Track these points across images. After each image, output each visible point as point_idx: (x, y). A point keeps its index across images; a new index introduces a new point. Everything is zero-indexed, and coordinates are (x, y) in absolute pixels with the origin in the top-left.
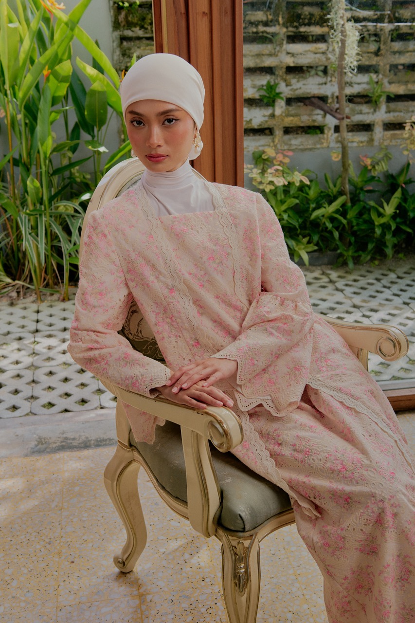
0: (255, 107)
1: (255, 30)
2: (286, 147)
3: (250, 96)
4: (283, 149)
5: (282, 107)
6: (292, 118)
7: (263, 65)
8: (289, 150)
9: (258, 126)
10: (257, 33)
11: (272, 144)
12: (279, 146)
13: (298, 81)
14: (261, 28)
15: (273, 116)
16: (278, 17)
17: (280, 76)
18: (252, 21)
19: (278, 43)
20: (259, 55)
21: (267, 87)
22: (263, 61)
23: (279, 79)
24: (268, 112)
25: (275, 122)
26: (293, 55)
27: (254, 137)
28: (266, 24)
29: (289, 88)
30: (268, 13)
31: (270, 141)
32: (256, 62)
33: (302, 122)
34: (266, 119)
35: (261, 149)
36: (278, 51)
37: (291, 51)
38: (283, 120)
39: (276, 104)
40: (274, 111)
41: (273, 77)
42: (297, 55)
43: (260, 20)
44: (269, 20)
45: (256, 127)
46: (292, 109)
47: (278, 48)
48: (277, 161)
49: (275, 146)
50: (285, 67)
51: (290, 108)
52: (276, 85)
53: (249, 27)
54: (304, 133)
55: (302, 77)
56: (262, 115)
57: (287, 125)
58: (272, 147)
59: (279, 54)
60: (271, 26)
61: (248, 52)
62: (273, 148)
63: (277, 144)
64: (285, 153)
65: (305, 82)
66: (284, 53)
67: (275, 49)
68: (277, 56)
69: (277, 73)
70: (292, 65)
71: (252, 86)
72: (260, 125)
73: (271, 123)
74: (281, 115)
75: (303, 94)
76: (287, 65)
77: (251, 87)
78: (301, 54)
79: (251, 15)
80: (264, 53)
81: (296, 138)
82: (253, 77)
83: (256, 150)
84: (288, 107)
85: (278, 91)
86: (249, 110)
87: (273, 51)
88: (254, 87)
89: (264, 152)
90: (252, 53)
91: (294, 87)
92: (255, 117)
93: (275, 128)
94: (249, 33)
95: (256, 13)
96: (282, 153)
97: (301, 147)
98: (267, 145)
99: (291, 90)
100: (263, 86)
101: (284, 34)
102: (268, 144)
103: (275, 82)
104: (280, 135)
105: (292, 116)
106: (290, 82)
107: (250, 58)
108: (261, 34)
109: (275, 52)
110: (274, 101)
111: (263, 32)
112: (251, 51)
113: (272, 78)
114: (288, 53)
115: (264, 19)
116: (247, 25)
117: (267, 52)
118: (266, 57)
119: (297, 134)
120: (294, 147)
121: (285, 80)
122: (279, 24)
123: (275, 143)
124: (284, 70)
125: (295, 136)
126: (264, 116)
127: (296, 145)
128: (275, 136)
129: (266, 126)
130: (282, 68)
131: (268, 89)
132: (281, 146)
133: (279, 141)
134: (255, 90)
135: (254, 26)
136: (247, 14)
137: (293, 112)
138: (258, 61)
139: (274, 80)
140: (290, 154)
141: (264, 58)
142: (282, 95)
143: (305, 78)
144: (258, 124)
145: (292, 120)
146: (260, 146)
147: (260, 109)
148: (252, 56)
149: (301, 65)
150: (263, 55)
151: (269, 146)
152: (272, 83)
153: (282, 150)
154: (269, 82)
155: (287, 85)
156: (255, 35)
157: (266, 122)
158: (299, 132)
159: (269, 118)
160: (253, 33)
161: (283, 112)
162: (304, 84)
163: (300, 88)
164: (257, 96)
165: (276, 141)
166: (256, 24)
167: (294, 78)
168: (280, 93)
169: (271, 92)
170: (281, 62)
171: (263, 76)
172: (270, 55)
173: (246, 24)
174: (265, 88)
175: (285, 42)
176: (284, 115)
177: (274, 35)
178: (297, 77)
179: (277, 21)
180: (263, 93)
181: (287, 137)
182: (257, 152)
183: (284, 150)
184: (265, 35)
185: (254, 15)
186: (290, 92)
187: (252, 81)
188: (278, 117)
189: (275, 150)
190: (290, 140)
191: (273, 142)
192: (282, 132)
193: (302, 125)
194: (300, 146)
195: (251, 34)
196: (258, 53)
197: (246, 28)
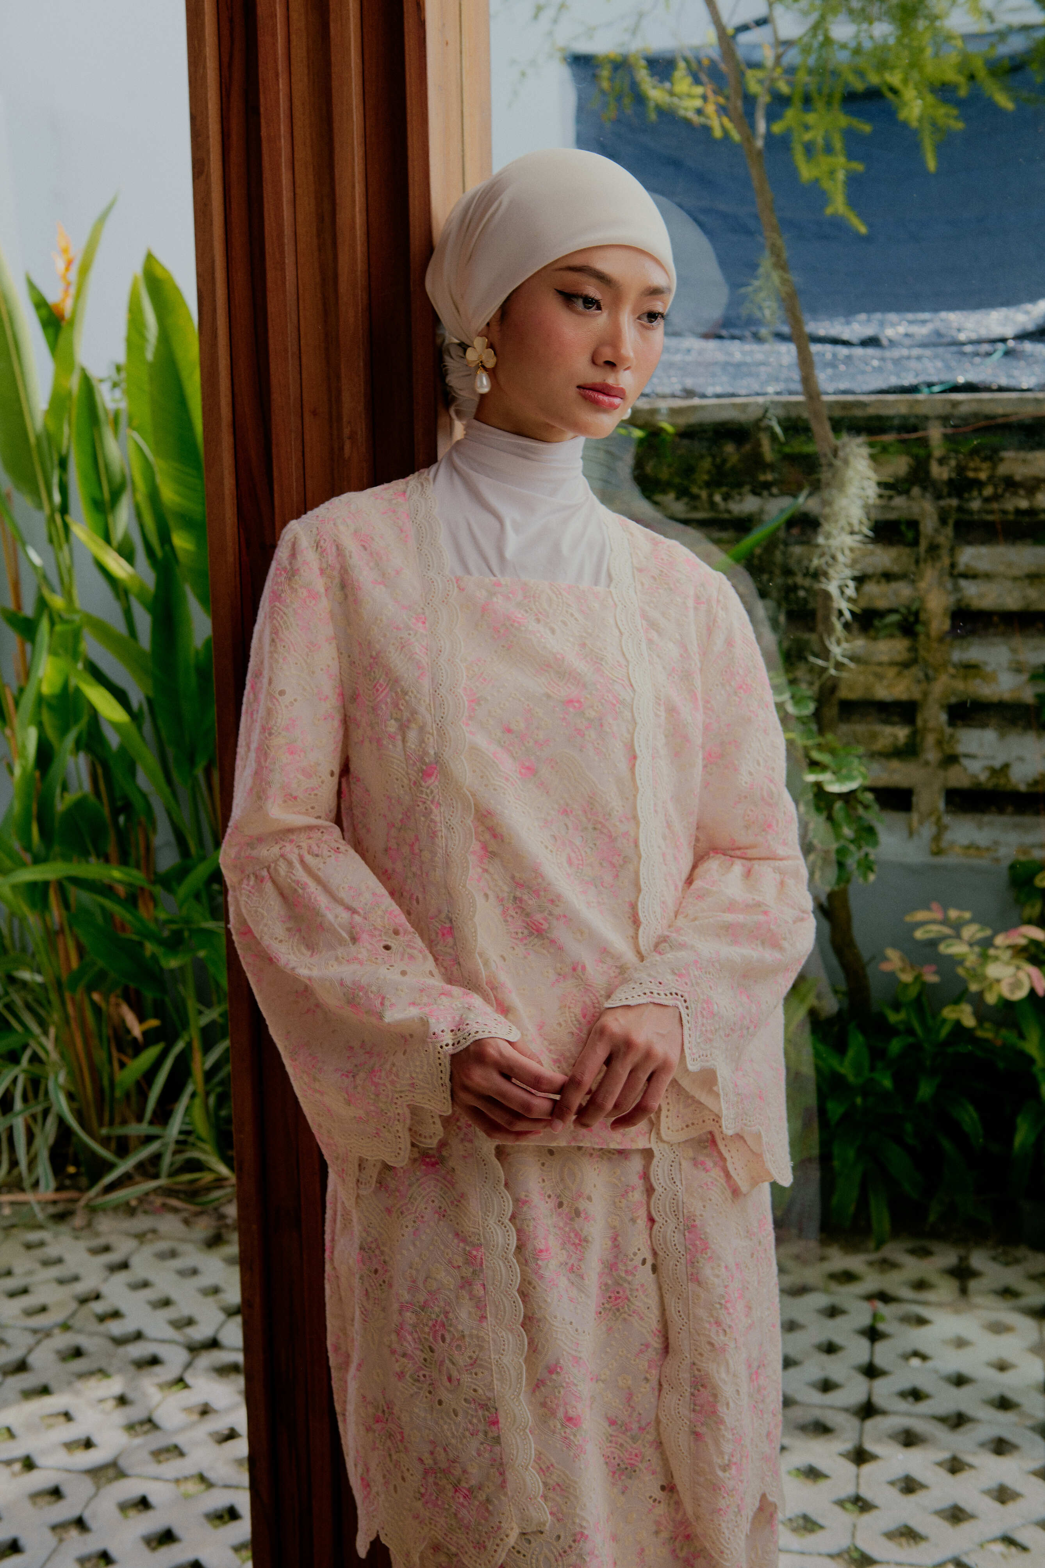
1: (1024, 504)
3: (1007, 696)
9: (1029, 785)
10: (1031, 512)
18: (1018, 478)
20: (1037, 577)
27: (1018, 819)
32: (1025, 597)
35: (1037, 854)
45: (1023, 788)
53: (1007, 495)
61: (1002, 569)
71: (1013, 665)
72: (1037, 782)
77: (1009, 669)
79: (1015, 460)
82: (1016, 641)
83: (1022, 859)
86: (1002, 736)
88: (1018, 669)
90: (1016, 572)
92: (1021, 759)
94: (1004, 512)
95: (1030, 456)
107: (1009, 584)
112: (1010, 565)
116: (1000, 491)
134: (1024, 677)
135: (1022, 492)
136: (1002, 460)
138: (1031, 593)
144: (1030, 780)
146: (1033, 846)
147: (1039, 738)
148: (1015, 579)
156: (1027, 519)
160: (1018, 512)
164: (1028, 695)
166: (1031, 486)
173: (996, 486)
182: (1022, 864)
185: (1024, 461)
187: (1014, 651)
195: (1011, 517)
196: (1033, 569)
197: (996, 497)
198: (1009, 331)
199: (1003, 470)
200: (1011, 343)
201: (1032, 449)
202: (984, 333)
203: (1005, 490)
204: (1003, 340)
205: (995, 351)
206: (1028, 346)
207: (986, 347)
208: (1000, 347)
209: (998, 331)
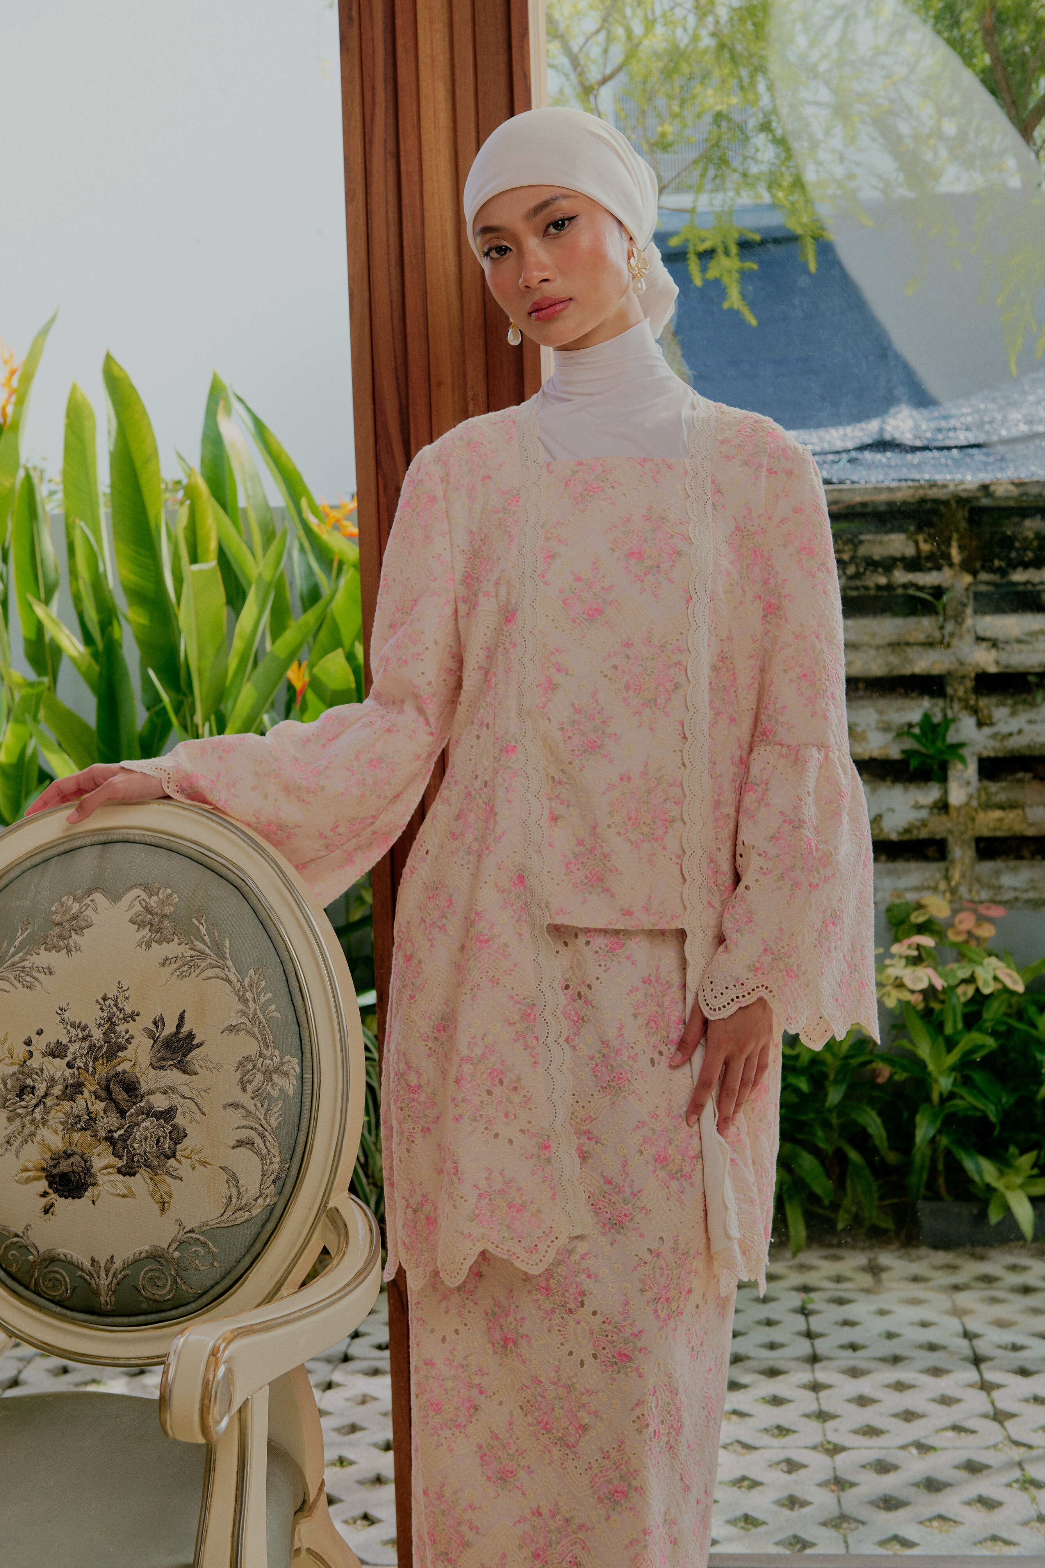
0: (889, 783)
1: (883, 581)
2: (984, 895)
3: (876, 754)
4: (976, 898)
5: (968, 783)
6: (998, 814)
7: (907, 670)
8: (994, 902)
9: (899, 833)
10: (889, 587)
11: (943, 885)
12: (963, 890)
13: (1013, 713)
14: (900, 576)
15: (943, 806)
16: (949, 545)
17: (960, 699)
18: (877, 557)
19: (950, 612)
20: (897, 645)
21: (921, 729)
22: (910, 662)
23: (956, 706)
24: (930, 794)
25: (949, 825)
26: (994, 644)
27: (891, 866)
28: (914, 564)
29: (987, 731)
30: (920, 538)
31: (938, 876)
32: (888, 664)
33: (1031, 825)
34: (924, 814)
35: (911, 897)
36: (952, 635)
37: (988, 634)
38: (973, 819)
39: (952, 774)
40: (946, 793)
41: (941, 702)
42: (1007, 643)
43: (898, 555)
44: (923, 555)
45: (894, 837)
46: (998, 790)
47: (950, 627)
48: (958, 933)
49: (953, 891)
50: (973, 675)
51: (993, 787)
52: (947, 722)
53: (867, 573)
54: (1038, 857)
55: (1025, 702)
56: (913, 803)
57: (986, 833)
58: (944, 892)
59: (955, 642)
60: (930, 569)
61: (866, 638)
62: (948, 895)
63: (958, 884)
64: (982, 910)
65: (1032, 715)
66: (969, 639)
67: (942, 628)
68: (949, 645)
69: (949, 691)
70: (993, 669)
71: (881, 725)
72: (907, 831)
73: (939, 826)
74: (967, 804)
75: (1029, 746)
76: (980, 671)
77: (877, 729)
78: (1020, 641)
79: (873, 542)
80: (912, 640)
81: (1015, 870)
82: (882, 703)
83: (897, 901)
84: (986, 783)
85: (952, 737)
86: (875, 790)
87: (937, 635)
88: (886, 728)
89: (920, 907)
90: (878, 641)
91: (1003, 728)
92: (892, 810)
93: (950, 839)
94: (866, 588)
95: (886, 538)
96: (975, 911)
97: (1031, 895)
98: (929, 888)
99: (994, 736)
100: (910, 725)
101: (967, 589)
102: (932, 884)
103: (945, 716)
104: (967, 861)
105: (1001, 807)
106: (990, 717)
107: (873, 652)
108: (900, 591)
109: (943, 636)
110: (944, 767)
111: (905, 586)
112: (873, 636)
113: (937, 705)
114: (980, 639)
115: (910, 551)
116: (860, 570)
117: (922, 637)
118: (916, 648)
119: (1020, 857)
120: (1009, 895)
121: (975, 711)
122: (951, 565)
123: (953, 883)
124: (969, 684)
125: (1012, 863)
126: (918, 807)
127: (1015, 889)
128: (952, 862)
129: (923, 834)
130: (963, 677)
131: (924, 733)
132: (970, 891)
133: (963, 876)
134: (890, 736)
135: (880, 570)
136: (859, 542)
137: (1002, 797)
138: (894, 659)
139: (943, 710)
140: (997, 912)
141: (911, 652)
142: (966, 752)
143: (1033, 705)
144: (900, 829)
145: (1000, 820)
146: (906, 890)
147: (906, 789)
148: (878, 647)
149: (1022, 669)
150: (908, 644)
151: (935, 889)
152: (937, 718)
153: (972, 901)
154: (927, 717)
155: (980, 724)
156: (885, 593)
157: (924, 823)
158: (1026, 853)
159: (931, 813)
160: (879, 587)
161: (971, 797)
162: (1030, 722)
163: (1020, 732)
164: (895, 753)
165: (956, 875)
166: (888, 564)
167: (1002, 704)
168: (961, 745)
169: (933, 742)
170: (962, 664)
171: (912, 698)
172: (930, 644)
173: (857, 566)
174: (917, 731)
175: (969, 611)
176: (974, 803)
177: (938, 591)
178: (1010, 702)
179: (947, 557)
180: (909, 744)
181: (987, 867)
182: (897, 904)
183: (981, 902)
184: (911, 591)
185: (881, 542)
186: (992, 743)
187: (881, 712)
188: (959, 809)
189: (951, 902)
190: (997, 873)
191: (947, 878)
192: (971, 853)
193: (1030, 832)
194: (1027, 891)
195: (872, 592)
196: (894, 638)
197: (857, 576)
198: (850, 445)
199: (862, 551)
200: (854, 454)
201: (887, 532)
202: (826, 447)
203: (865, 570)
204: (848, 451)
205: (839, 461)
206: (868, 455)
207: (830, 457)
208: (845, 457)
209: (839, 445)
